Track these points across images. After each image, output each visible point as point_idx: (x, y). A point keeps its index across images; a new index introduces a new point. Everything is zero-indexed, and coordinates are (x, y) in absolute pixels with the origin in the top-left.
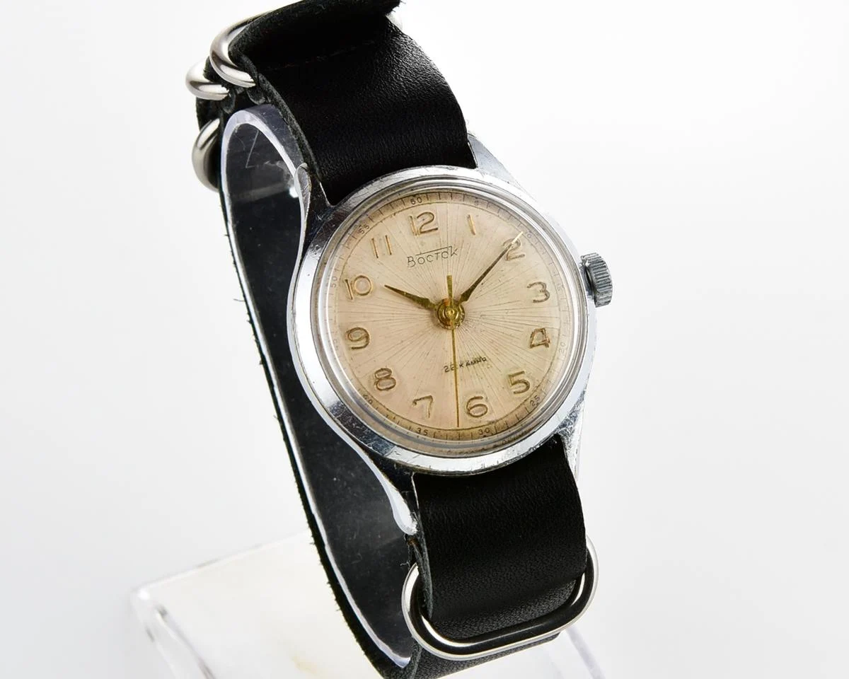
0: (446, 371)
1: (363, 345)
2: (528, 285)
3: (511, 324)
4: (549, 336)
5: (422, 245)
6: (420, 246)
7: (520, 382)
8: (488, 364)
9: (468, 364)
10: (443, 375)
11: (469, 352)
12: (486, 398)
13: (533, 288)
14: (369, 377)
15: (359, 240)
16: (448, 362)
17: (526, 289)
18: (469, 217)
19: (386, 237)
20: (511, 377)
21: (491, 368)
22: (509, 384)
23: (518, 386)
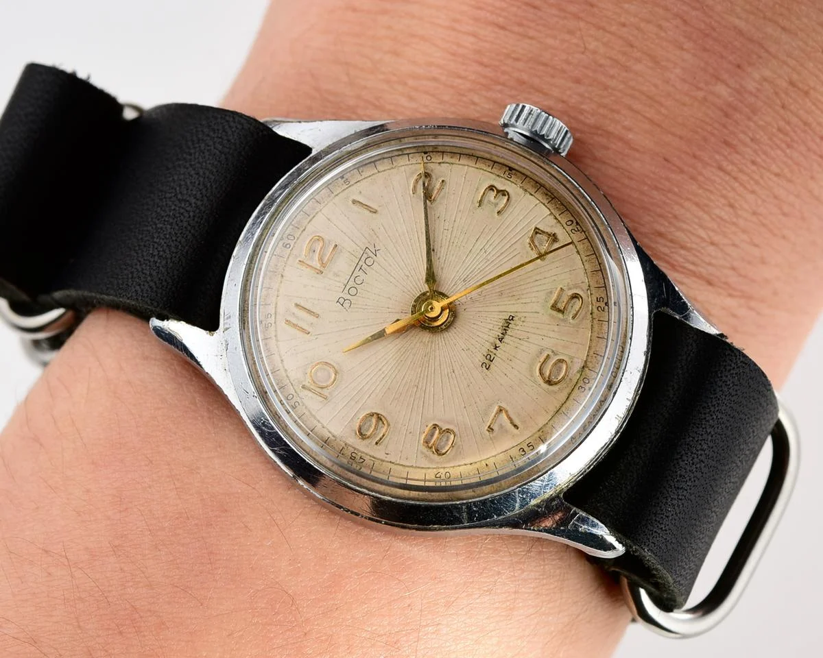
0: (487, 369)
1: (384, 429)
2: (477, 205)
3: (501, 258)
4: (548, 230)
5: (338, 276)
6: (337, 279)
7: (568, 302)
8: (520, 319)
9: (501, 340)
10: (489, 374)
11: (491, 326)
12: (553, 352)
13: (485, 201)
14: (422, 453)
15: (276, 336)
16: (480, 358)
17: (479, 210)
18: (354, 202)
19: (297, 305)
20: (554, 307)
21: (527, 320)
22: (560, 315)
23: (570, 307)
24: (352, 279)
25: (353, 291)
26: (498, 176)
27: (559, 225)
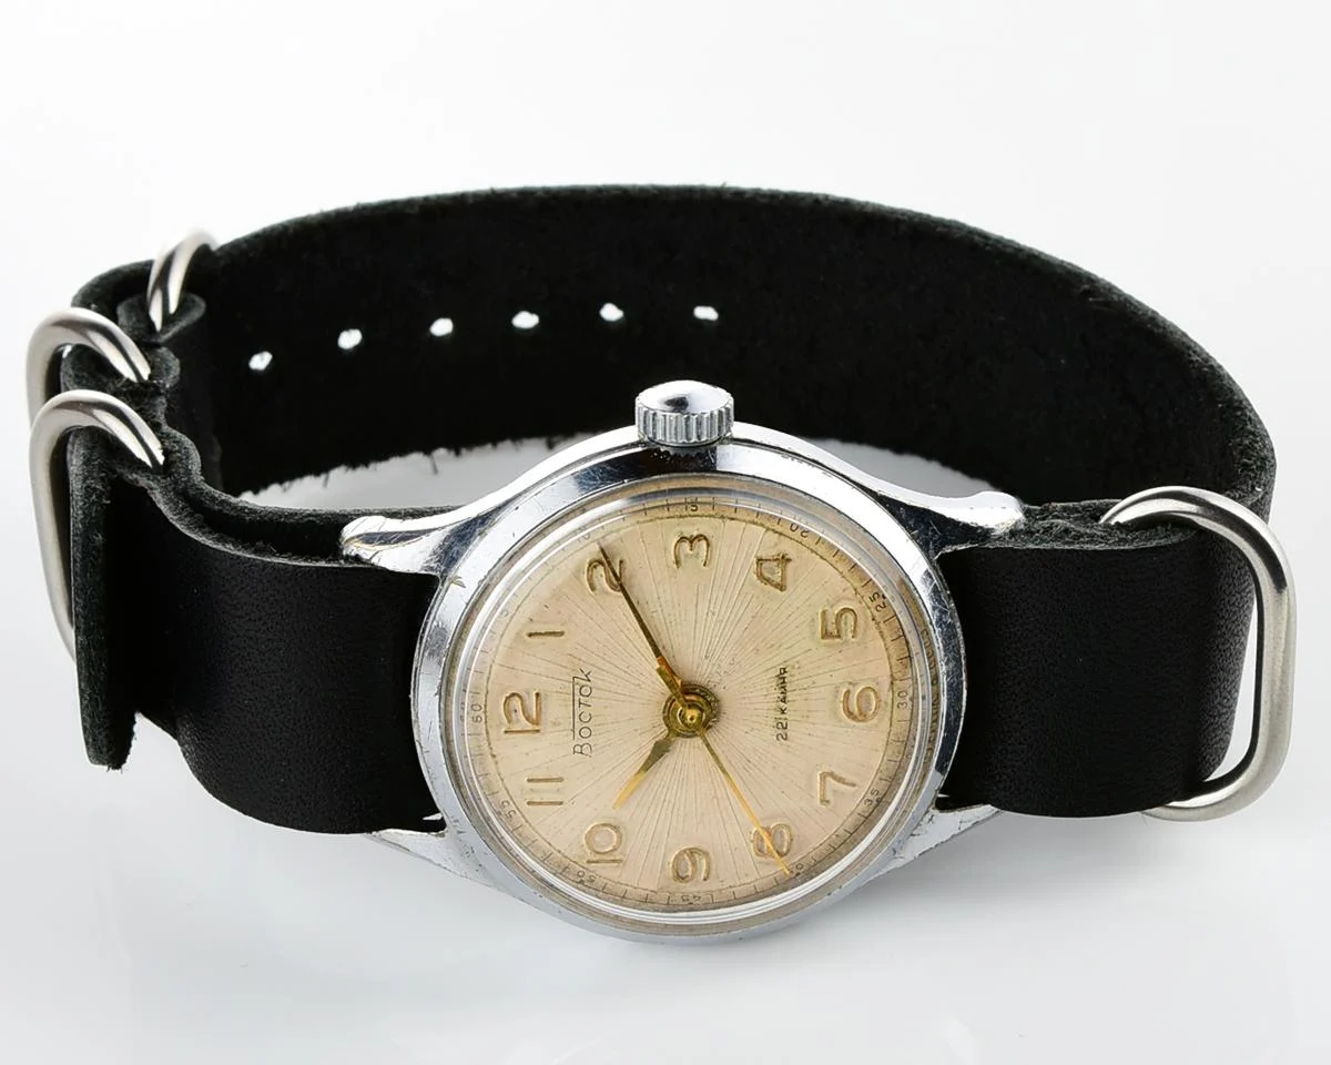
0: (786, 739)
1: (704, 861)
2: (675, 566)
3: (736, 609)
5: (559, 724)
7: (837, 622)
9: (784, 700)
10: (793, 745)
11: (764, 692)
12: (850, 683)
13: (682, 558)
14: (760, 863)
15: (527, 821)
16: (770, 733)
17: (680, 572)
18: (530, 635)
19: (529, 781)
20: (826, 635)
21: (801, 662)
22: (837, 640)
23: (843, 626)
24: (577, 719)
25: (585, 733)
26: (681, 517)
27: (782, 537)
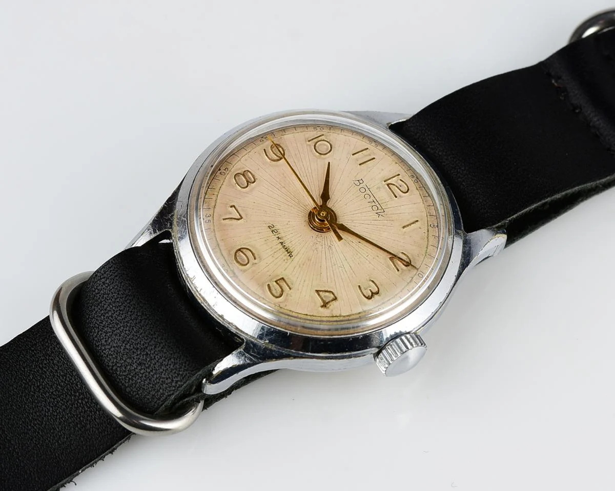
0: (269, 226)
1: (270, 157)
2: (373, 279)
3: (332, 273)
4: (331, 305)
6: (376, 187)
7: (281, 288)
8: (287, 260)
9: (282, 243)
10: (265, 225)
11: (293, 243)
12: (256, 264)
13: (372, 284)
16: (278, 226)
17: (368, 278)
18: (416, 221)
19: (374, 158)
20: (283, 279)
21: (285, 263)
22: (275, 280)
23: (277, 287)
27: (331, 315)
